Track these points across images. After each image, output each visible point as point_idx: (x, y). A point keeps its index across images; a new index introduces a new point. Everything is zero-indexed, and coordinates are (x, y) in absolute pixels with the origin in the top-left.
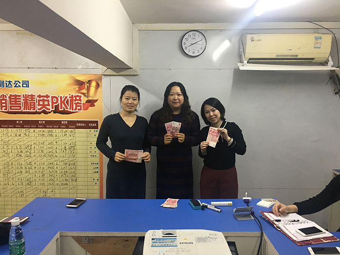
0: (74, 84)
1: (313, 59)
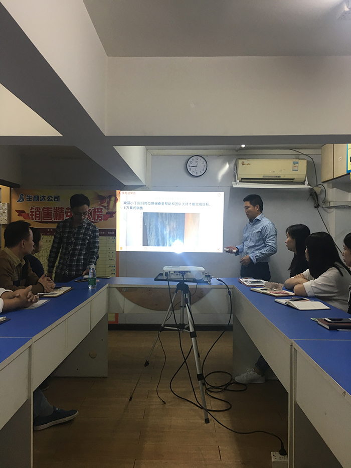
0: (97, 199)
1: (293, 179)
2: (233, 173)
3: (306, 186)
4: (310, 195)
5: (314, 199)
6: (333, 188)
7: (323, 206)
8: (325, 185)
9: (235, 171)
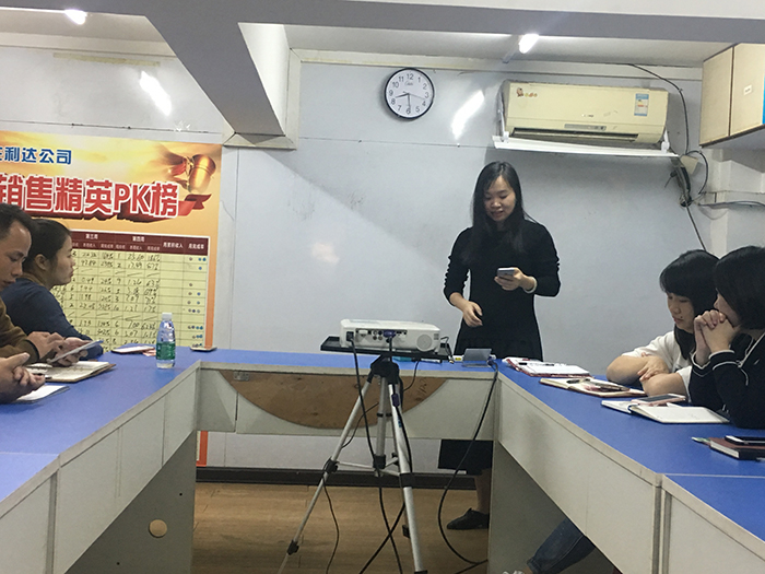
0: (164, 163)
1: (635, 136)
2: (495, 116)
3: (664, 153)
4: (672, 175)
5: (680, 185)
6: (725, 159)
7: (702, 202)
8: (708, 152)
9: (501, 111)
